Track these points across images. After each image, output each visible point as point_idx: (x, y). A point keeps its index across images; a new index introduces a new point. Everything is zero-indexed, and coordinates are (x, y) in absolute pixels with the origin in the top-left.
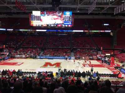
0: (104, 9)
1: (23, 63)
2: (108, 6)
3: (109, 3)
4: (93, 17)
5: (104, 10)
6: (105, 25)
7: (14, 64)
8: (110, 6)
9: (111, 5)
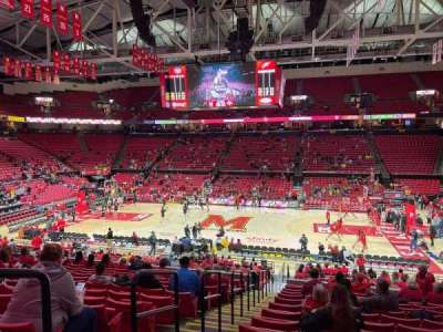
0: (404, 44)
1: (151, 215)
2: (413, 37)
3: (417, 27)
4: (382, 69)
5: (405, 48)
6: (419, 93)
7: (130, 217)
8: (420, 34)
9: (421, 32)
